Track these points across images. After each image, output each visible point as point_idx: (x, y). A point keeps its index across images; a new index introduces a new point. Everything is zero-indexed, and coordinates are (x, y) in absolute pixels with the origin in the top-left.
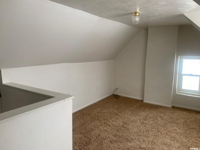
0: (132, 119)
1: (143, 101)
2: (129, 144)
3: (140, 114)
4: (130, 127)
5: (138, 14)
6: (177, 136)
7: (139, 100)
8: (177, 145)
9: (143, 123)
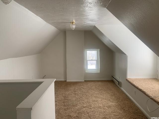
0: (67, 94)
1: (66, 81)
2: (76, 107)
3: (70, 89)
4: (70, 98)
5: (74, 23)
6: (97, 96)
7: (63, 81)
8: (100, 100)
9: (75, 94)
